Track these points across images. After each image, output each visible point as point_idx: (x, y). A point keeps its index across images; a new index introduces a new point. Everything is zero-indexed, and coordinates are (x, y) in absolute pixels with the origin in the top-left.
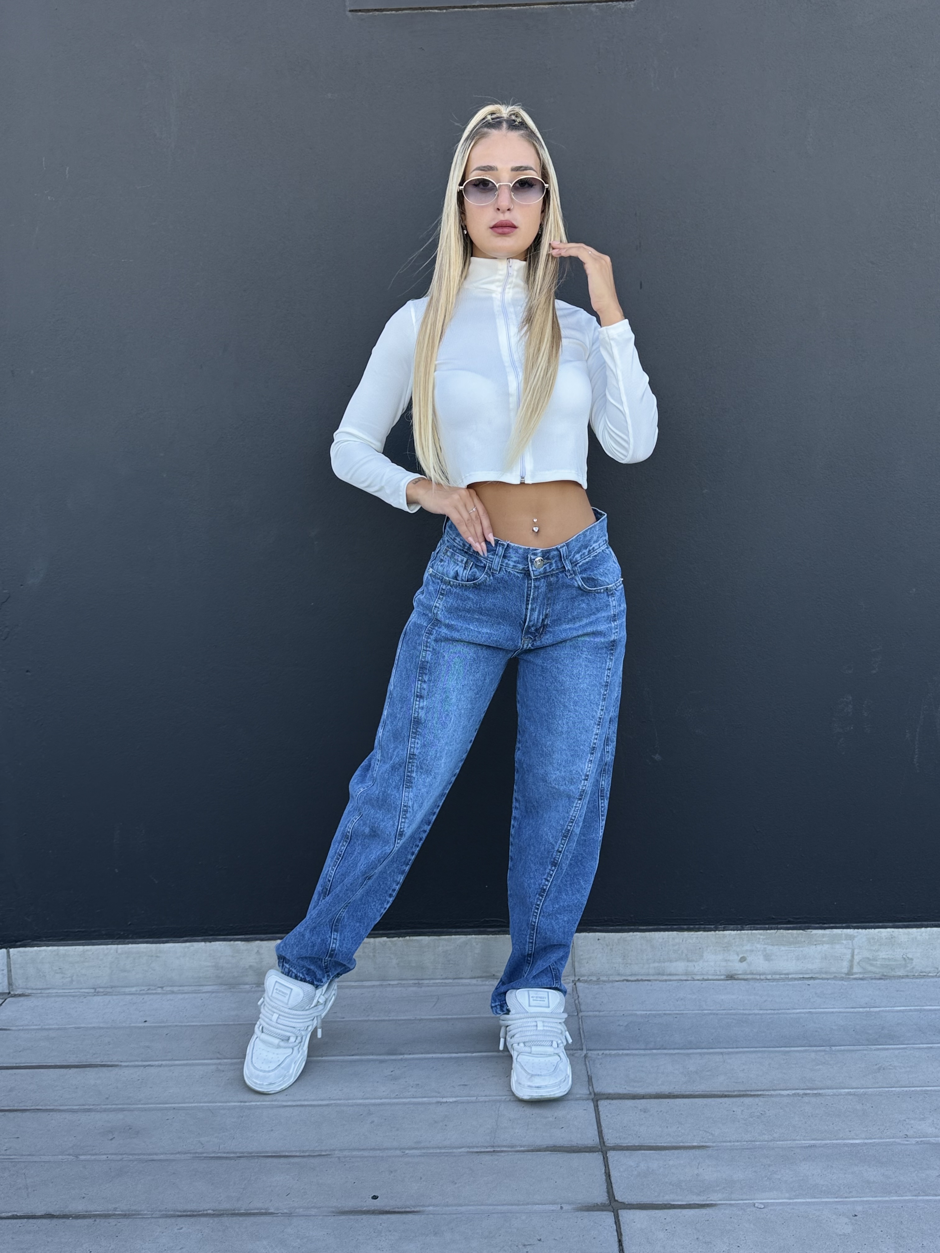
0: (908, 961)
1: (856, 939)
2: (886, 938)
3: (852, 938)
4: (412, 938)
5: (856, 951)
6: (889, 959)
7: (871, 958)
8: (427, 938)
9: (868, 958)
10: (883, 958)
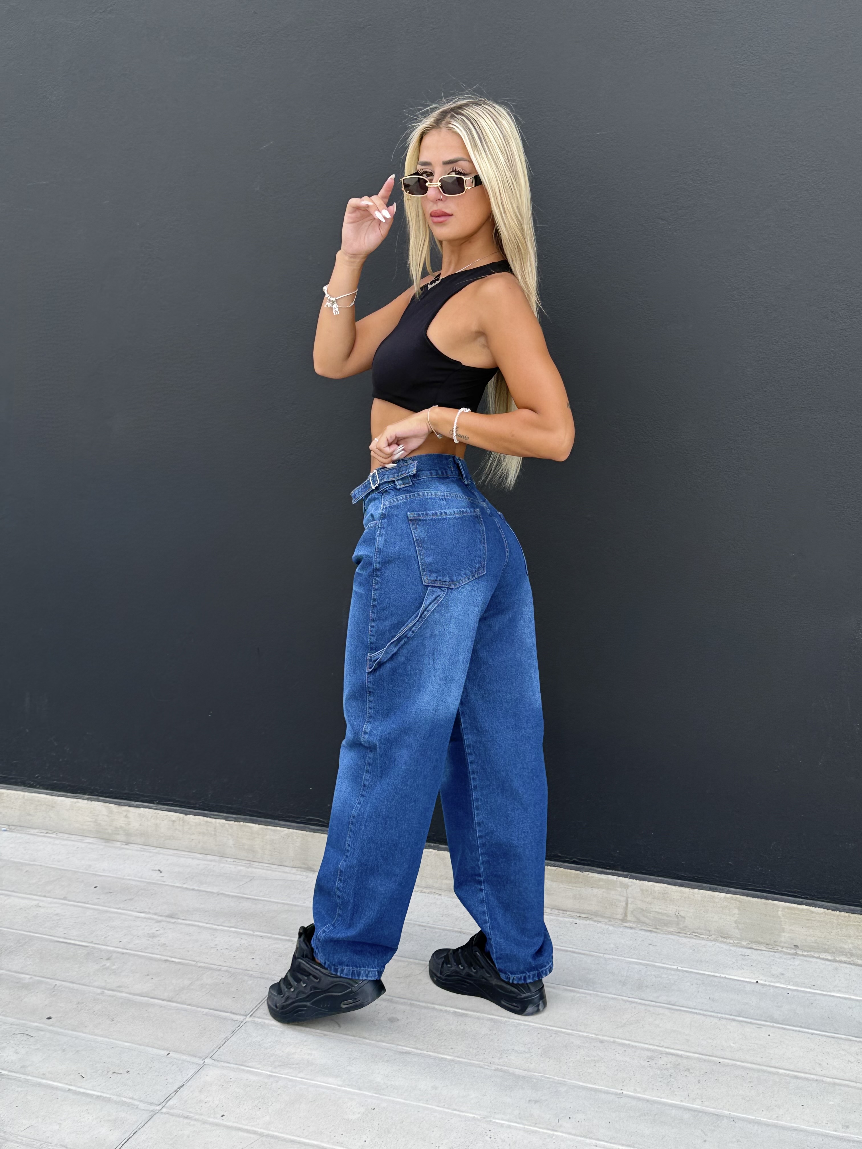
0: (680, 919)
1: (630, 888)
2: (659, 893)
3: (626, 887)
4: (245, 823)
5: (630, 900)
6: (661, 913)
7: (644, 909)
8: (257, 826)
9: (642, 909)
10: (656, 912)
